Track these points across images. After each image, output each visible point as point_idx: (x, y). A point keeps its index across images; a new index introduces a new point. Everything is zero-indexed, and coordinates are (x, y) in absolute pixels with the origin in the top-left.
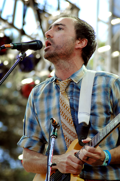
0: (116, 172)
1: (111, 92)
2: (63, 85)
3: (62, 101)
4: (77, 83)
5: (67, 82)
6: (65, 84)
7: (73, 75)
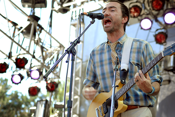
0: (145, 102)
1: (143, 52)
2: (113, 46)
3: (113, 56)
4: (122, 44)
5: (116, 44)
6: (114, 45)
7: (119, 39)
